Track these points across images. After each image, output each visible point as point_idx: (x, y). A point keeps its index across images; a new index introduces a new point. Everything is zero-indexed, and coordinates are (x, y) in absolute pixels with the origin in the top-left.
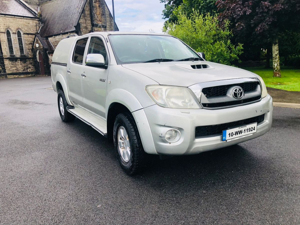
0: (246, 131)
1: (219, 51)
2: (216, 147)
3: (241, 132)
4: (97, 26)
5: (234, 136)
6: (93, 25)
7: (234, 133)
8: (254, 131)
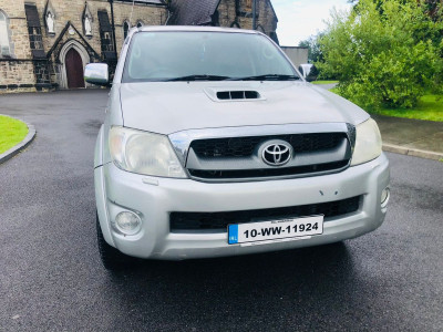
0: (292, 230)
1: (421, 58)
2: (218, 254)
3: (278, 230)
4: (243, 14)
5: (259, 237)
6: (238, 14)
7: (259, 231)
8: (313, 231)
